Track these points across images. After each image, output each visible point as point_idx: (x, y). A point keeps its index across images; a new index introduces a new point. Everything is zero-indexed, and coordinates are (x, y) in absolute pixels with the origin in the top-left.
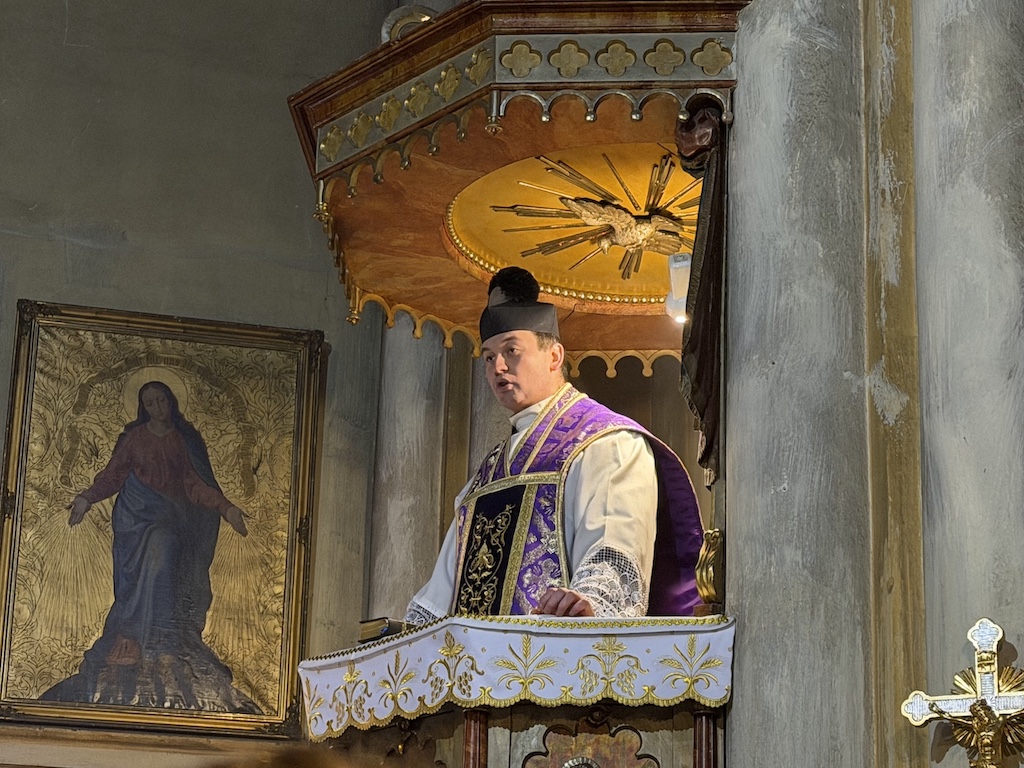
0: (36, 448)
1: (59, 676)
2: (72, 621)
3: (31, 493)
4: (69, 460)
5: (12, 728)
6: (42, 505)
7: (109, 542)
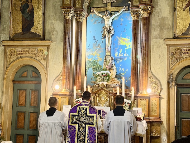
1: (183, 32)
2: (185, 24)
3: (178, 7)
5: (178, 39)
6: (179, 9)
7: (189, 13)
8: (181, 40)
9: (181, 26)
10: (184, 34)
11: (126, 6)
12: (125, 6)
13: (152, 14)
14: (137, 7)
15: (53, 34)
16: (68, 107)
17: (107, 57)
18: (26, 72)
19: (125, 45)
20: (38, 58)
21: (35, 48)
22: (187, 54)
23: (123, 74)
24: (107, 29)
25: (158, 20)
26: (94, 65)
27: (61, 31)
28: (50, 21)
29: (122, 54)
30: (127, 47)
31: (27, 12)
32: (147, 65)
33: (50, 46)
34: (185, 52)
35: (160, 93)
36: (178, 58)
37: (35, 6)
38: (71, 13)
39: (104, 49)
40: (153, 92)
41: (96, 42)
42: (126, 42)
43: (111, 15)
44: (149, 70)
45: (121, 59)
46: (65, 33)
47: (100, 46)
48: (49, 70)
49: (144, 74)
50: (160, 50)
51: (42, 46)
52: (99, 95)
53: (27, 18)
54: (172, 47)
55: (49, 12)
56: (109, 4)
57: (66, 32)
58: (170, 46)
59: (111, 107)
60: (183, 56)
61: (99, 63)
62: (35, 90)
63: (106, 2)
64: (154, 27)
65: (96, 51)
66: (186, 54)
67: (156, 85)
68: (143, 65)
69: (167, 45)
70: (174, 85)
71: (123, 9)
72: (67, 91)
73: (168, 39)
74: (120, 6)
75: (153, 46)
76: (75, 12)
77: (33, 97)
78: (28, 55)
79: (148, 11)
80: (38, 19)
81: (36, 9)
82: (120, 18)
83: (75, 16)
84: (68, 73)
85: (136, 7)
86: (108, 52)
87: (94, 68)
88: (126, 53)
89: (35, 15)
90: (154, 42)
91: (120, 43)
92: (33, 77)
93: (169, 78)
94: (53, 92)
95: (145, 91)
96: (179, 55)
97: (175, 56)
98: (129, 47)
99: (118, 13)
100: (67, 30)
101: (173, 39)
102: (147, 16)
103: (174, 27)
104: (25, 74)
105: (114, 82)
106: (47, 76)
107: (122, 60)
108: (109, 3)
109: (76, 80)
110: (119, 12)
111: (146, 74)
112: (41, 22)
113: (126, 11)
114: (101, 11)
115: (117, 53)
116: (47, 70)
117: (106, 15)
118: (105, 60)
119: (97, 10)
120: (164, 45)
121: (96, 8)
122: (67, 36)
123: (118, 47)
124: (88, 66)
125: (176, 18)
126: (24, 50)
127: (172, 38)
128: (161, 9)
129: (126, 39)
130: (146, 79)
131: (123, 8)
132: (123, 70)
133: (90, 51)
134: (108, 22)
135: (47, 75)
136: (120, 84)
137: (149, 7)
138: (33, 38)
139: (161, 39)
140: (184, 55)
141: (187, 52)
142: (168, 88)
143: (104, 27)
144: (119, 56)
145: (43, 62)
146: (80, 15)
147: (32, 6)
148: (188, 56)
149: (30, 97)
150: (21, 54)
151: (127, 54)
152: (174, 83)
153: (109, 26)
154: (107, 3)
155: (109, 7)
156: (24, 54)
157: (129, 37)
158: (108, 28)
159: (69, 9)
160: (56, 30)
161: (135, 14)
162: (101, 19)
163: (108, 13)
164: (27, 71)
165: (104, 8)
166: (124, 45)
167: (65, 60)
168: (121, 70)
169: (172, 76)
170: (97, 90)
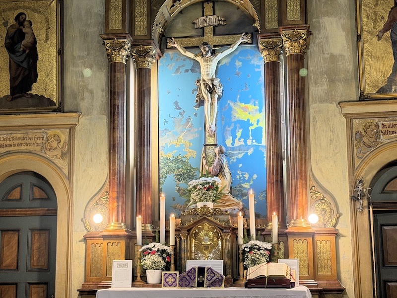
0: (365, 20)
1: (381, 86)
2: (382, 69)
3: (365, 33)
4: (375, 21)
5: (369, 102)
6: (369, 36)
7: (391, 44)
8: (377, 104)
9: (374, 74)
10: (382, 90)
11: (246, 34)
12: (244, 34)
13: (308, 49)
14: (275, 34)
15: (83, 99)
16: (125, 265)
17: (208, 147)
18: (19, 189)
19: (248, 120)
20: (49, 154)
21: (41, 131)
22: (392, 135)
23: (246, 185)
24: (206, 85)
25: (322, 61)
26: (178, 168)
27: (102, 91)
28: (75, 69)
29: (242, 140)
30: (253, 125)
31: (21, 49)
32: (305, 160)
33: (76, 125)
34: (386, 129)
35: (336, 224)
36: (371, 145)
37: (40, 36)
38: (125, 49)
39: (200, 129)
40: (320, 222)
41: (181, 114)
42: (249, 113)
43: (214, 53)
44: (308, 173)
45: (240, 152)
46: (112, 95)
47: (190, 123)
48: (74, 181)
49: (299, 182)
50: (332, 128)
51: (57, 126)
52: (196, 232)
53: (22, 62)
54: (357, 121)
55: (73, 48)
56: (209, 30)
57: (114, 93)
58: (353, 117)
59: (227, 260)
60: (383, 139)
61: (190, 162)
62: (41, 230)
63: (201, 26)
64: (314, 78)
65: (182, 135)
66: (390, 135)
67: (325, 207)
68: (296, 161)
69: (346, 115)
70: (367, 205)
71: (240, 41)
72: (121, 227)
73: (347, 102)
74: (234, 34)
75: (314, 118)
76: (133, 46)
77: (36, 246)
78: (23, 148)
79: (301, 42)
80: (47, 64)
81: (43, 41)
82: (233, 61)
83: (133, 55)
84: (123, 186)
85: (273, 34)
86: (211, 136)
87: (178, 175)
88: (251, 138)
89: (40, 55)
90: (317, 109)
91: (237, 116)
92: (34, 199)
93: (355, 190)
94: (85, 232)
95: (303, 220)
96: (374, 138)
97: (365, 140)
98: (257, 124)
99: (230, 48)
100: (116, 88)
101: (359, 103)
102: (299, 51)
103: (358, 75)
104: (16, 194)
105: (227, 204)
106: (72, 195)
107: (243, 154)
108: (208, 27)
109: (141, 201)
110: (232, 47)
111: (304, 182)
112: (54, 70)
113: (247, 43)
114: (190, 45)
115: (231, 139)
116: (70, 182)
117: (204, 53)
118: (204, 155)
119: (182, 44)
120: (338, 115)
121: (180, 39)
122: (116, 101)
123: (233, 124)
124: (163, 171)
125: (362, 55)
126: (14, 135)
127: (355, 99)
128: (327, 38)
129: (250, 106)
130: (304, 192)
131: (241, 38)
132: (247, 176)
133: (168, 135)
134: (208, 68)
135: (69, 192)
136: (241, 207)
137: (303, 33)
138: (36, 108)
139: (332, 103)
140: (385, 136)
141: (391, 129)
142: (354, 212)
143: (199, 81)
144: (236, 145)
145: (60, 162)
146: (146, 53)
147: (33, 34)
148: (394, 140)
149: (30, 246)
150: (6, 146)
151: (254, 141)
152: (367, 201)
153: (210, 77)
154: (203, 28)
155: (208, 35)
156: (14, 145)
157: (257, 102)
158: (210, 83)
159: (121, 41)
160: (90, 88)
161: (271, 48)
162: (192, 62)
163: (207, 49)
164: (21, 186)
165: (197, 39)
166: (246, 120)
167: (114, 155)
168: (240, 177)
169: (361, 184)
170: (192, 222)
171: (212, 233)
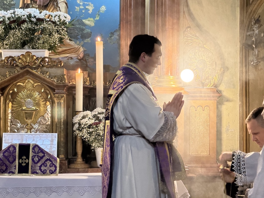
23: (89, 22)
52: (14, 92)
93: (248, 34)
95: (171, 77)
111: (175, 21)
132: (91, 8)
168: (81, 10)
169: (257, 25)
170: (8, 77)
171: (37, 93)
